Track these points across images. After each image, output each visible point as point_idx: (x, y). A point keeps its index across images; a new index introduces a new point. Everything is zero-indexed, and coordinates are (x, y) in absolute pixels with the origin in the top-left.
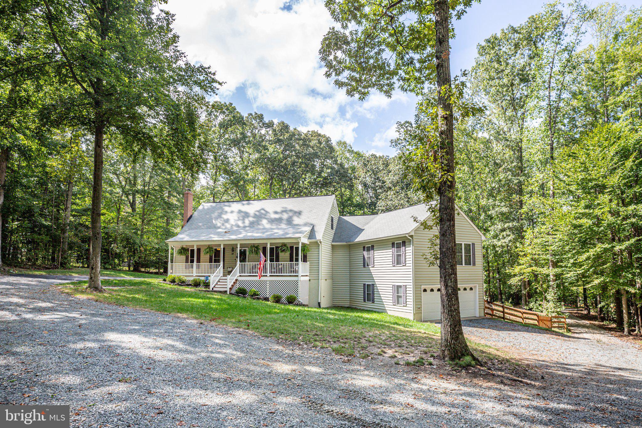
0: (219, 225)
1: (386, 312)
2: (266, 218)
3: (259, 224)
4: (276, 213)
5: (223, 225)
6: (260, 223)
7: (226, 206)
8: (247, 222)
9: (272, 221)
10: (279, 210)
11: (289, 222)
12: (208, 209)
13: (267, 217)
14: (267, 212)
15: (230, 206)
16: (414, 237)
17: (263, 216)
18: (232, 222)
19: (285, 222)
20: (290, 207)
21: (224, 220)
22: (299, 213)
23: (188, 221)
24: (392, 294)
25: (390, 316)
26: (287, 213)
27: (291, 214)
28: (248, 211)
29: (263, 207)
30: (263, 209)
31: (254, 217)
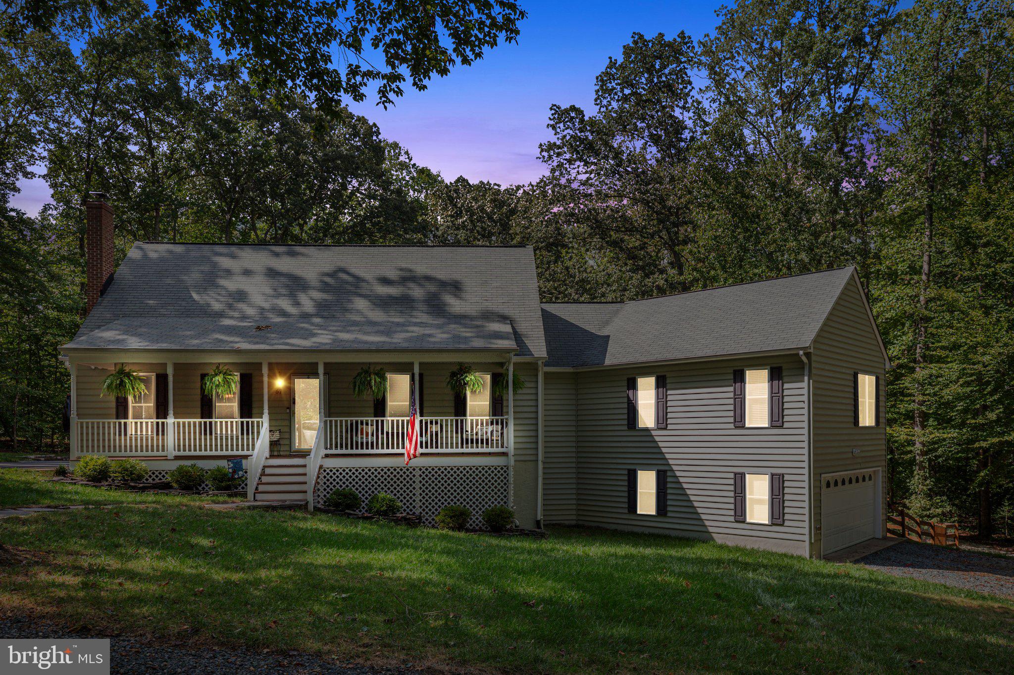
0: (217, 306)
1: (713, 539)
2: (361, 296)
3: (347, 310)
4: (385, 281)
5: (230, 307)
6: (350, 306)
7: (221, 255)
8: (307, 303)
9: (384, 303)
10: (392, 274)
11: (436, 306)
12: (162, 259)
13: (364, 292)
14: (358, 279)
15: (233, 256)
16: (813, 358)
17: (349, 287)
18: (258, 299)
19: (422, 307)
20: (421, 269)
21: (230, 294)
22: (456, 287)
23: (103, 292)
24: (732, 494)
25: (721, 547)
26: (420, 285)
27: (432, 288)
28: (298, 272)
29: (342, 265)
30: (344, 271)
31: (322, 290)
